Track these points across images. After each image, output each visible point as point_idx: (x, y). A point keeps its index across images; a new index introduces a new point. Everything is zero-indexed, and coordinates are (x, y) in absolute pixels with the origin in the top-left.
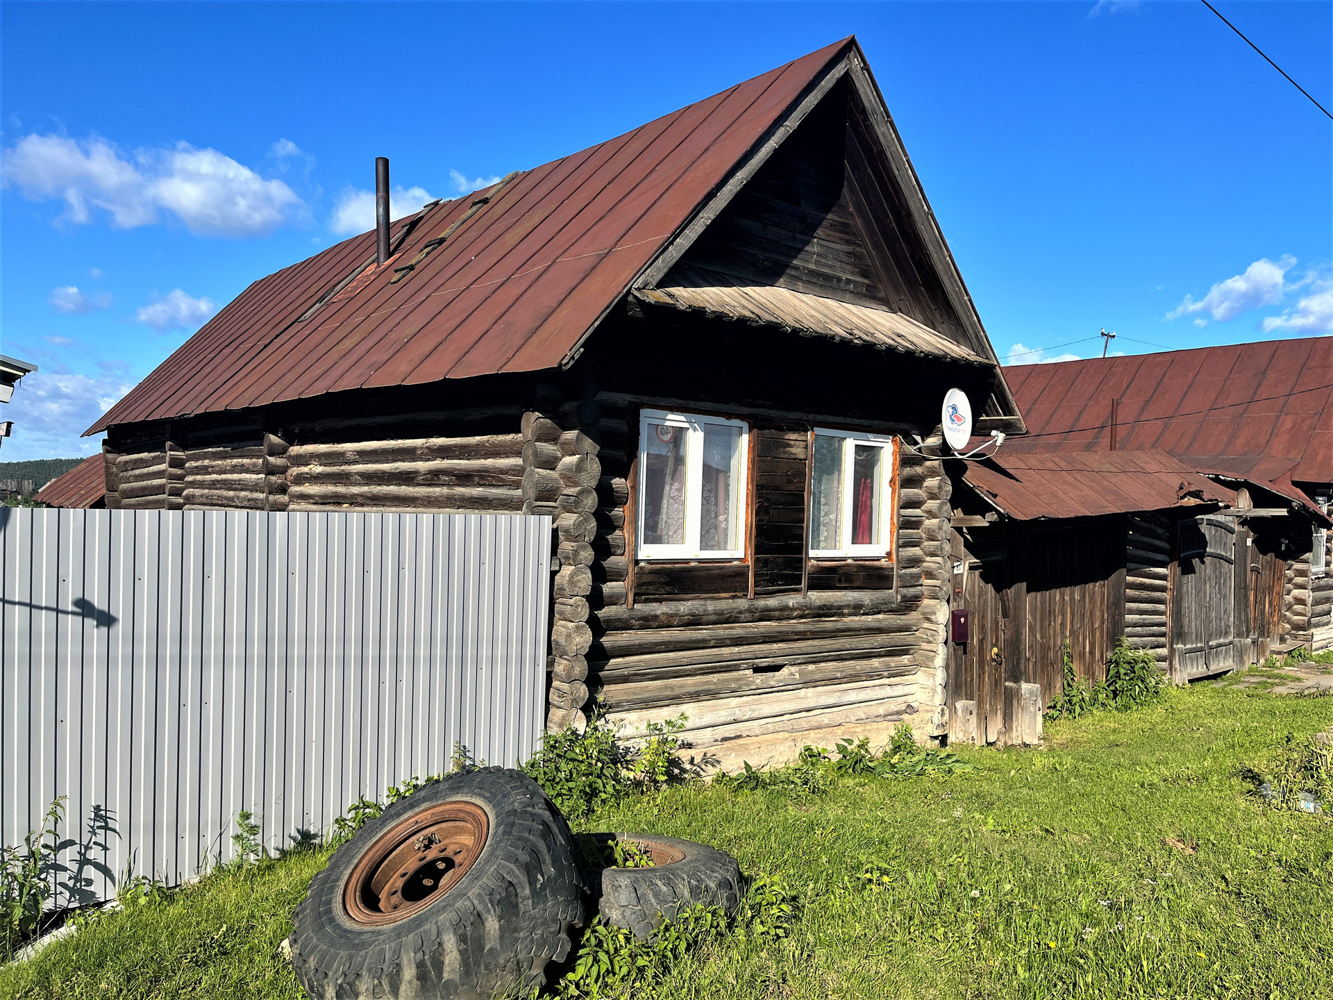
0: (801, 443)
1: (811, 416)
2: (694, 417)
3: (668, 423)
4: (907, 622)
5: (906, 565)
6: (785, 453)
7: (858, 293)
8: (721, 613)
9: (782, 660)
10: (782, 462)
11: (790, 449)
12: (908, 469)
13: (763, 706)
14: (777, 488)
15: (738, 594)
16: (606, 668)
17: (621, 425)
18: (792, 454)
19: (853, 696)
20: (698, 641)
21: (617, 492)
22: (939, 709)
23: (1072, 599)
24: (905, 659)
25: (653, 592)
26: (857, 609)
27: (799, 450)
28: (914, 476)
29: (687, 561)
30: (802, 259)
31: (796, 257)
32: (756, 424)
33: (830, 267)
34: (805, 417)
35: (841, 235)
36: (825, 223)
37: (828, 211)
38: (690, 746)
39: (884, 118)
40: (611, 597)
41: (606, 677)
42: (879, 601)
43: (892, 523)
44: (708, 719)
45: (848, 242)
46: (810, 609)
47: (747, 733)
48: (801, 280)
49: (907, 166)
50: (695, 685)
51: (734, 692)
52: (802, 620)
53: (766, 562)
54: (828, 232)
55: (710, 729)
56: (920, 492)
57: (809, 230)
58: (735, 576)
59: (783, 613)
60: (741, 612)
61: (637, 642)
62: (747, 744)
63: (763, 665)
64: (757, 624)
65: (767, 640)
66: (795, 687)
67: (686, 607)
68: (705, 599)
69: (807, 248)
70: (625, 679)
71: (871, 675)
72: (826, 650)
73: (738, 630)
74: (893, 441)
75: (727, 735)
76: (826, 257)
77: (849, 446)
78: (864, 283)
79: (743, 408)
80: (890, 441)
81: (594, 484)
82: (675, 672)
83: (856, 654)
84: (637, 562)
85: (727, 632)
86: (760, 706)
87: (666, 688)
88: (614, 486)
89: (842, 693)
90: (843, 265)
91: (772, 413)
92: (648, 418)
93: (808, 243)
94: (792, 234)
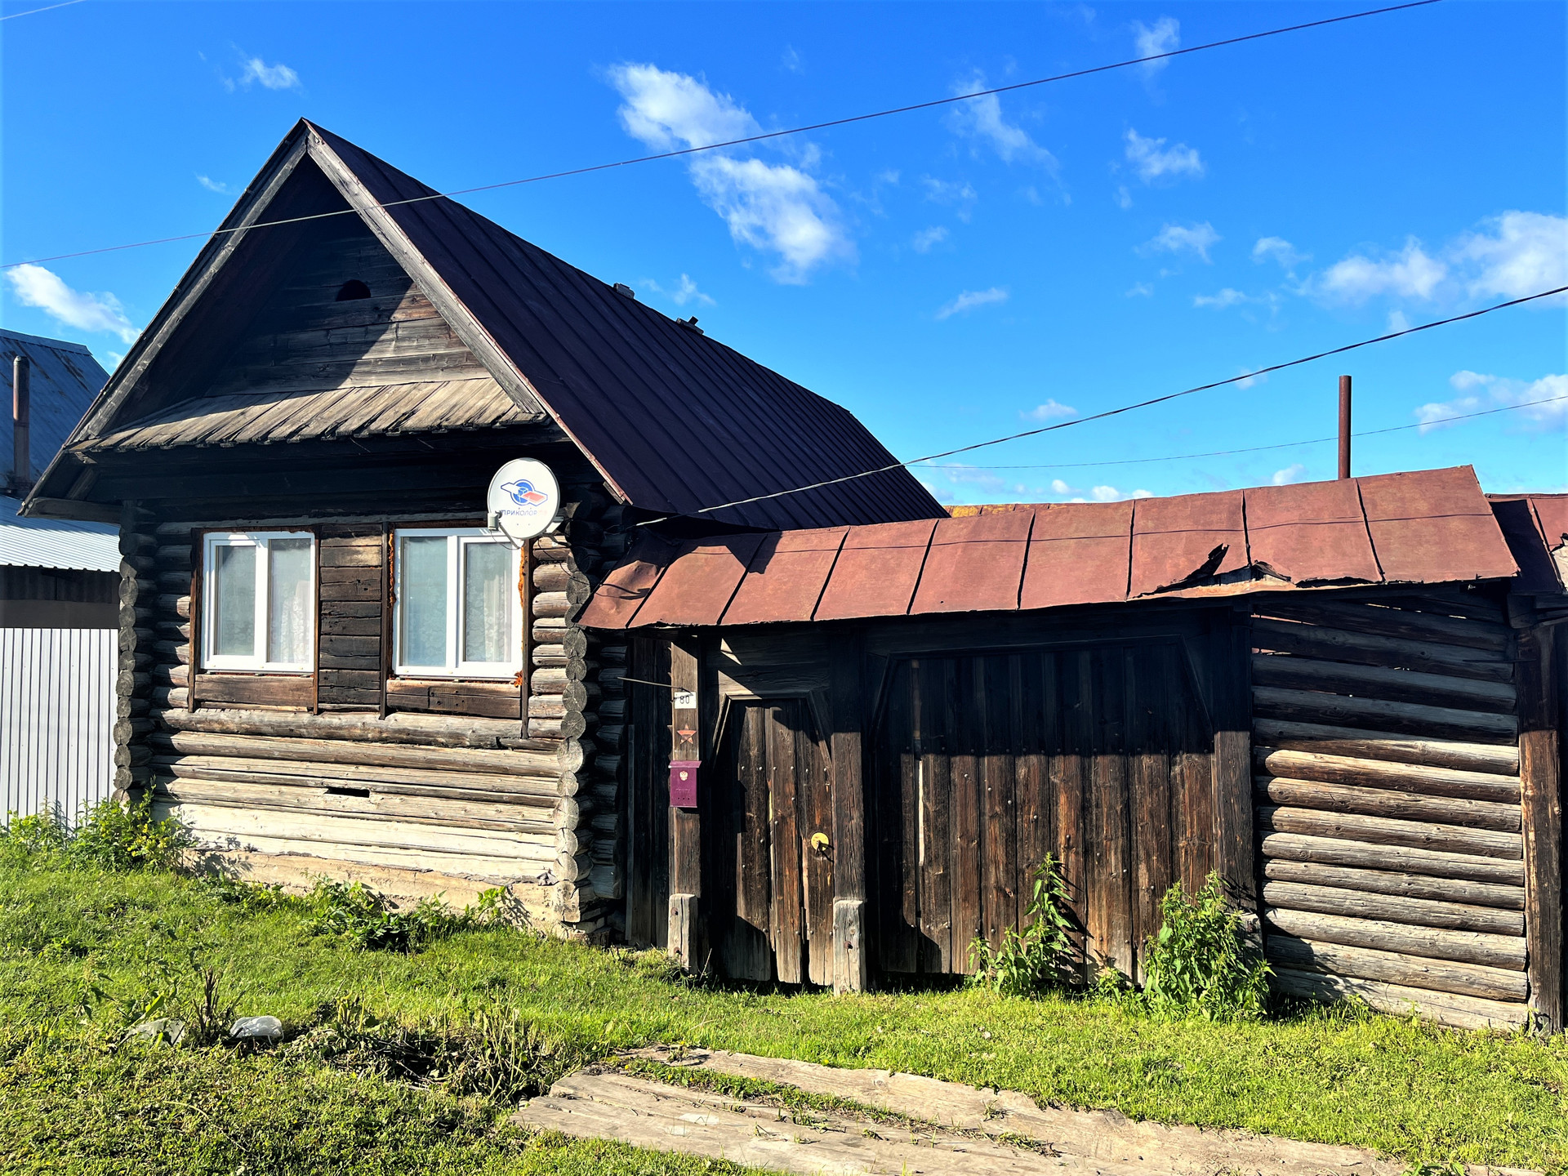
0: (374, 549)
1: (394, 518)
3: (232, 544)
5: (543, 691)
6: (351, 561)
7: (455, 367)
8: (279, 726)
10: (349, 571)
11: (361, 557)
14: (343, 600)
15: (302, 708)
17: (185, 551)
18: (362, 561)
21: (181, 608)
27: (371, 556)
29: (253, 672)
30: (375, 351)
31: (366, 352)
33: (417, 347)
34: (384, 519)
35: (428, 309)
36: (403, 304)
42: (492, 733)
43: (523, 637)
47: (318, 854)
48: (376, 374)
58: (297, 690)
59: (353, 733)
61: (205, 744)
63: (336, 786)
64: (328, 741)
65: (338, 759)
66: (377, 817)
68: (266, 710)
69: (383, 337)
72: (413, 782)
73: (306, 745)
76: (409, 339)
77: (453, 547)
78: (463, 353)
79: (309, 520)
82: (236, 776)
83: (465, 794)
84: (201, 671)
85: (291, 745)
89: (439, 837)
90: (433, 341)
91: (341, 520)
92: (213, 540)
93: (384, 332)
94: (363, 329)
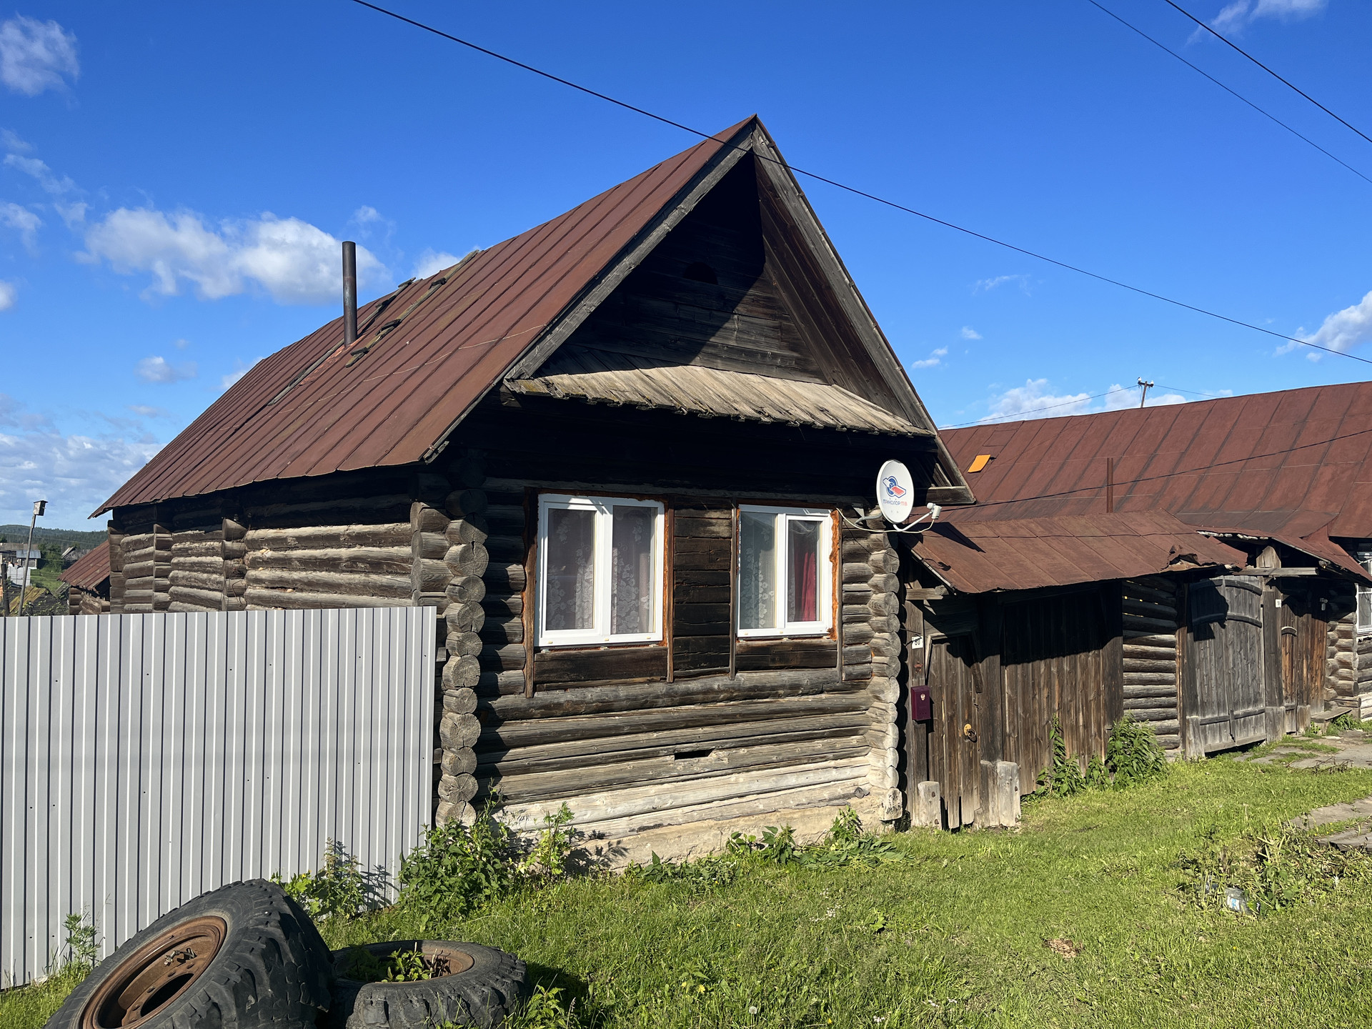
0: (724, 521)
1: (736, 494)
2: (600, 500)
3: (572, 507)
4: (855, 701)
5: (851, 642)
6: (705, 532)
7: (786, 367)
8: (635, 698)
9: (708, 745)
10: (703, 541)
11: (712, 528)
12: (852, 542)
13: (686, 793)
14: (697, 568)
15: (655, 678)
16: (504, 758)
17: (518, 512)
18: (714, 532)
19: (792, 780)
20: (610, 728)
21: (513, 579)
22: (891, 792)
23: (1060, 670)
24: (854, 740)
25: (555, 679)
26: (794, 689)
27: (722, 528)
28: (858, 550)
29: (597, 646)
30: (720, 336)
31: (713, 335)
32: (672, 505)
33: (754, 342)
34: (728, 494)
35: (765, 310)
36: (746, 299)
37: (749, 287)
38: (601, 836)
39: (795, 193)
40: (507, 685)
41: (504, 768)
42: (820, 681)
43: (834, 599)
44: (621, 809)
45: (774, 317)
46: (739, 690)
47: (669, 822)
48: (721, 358)
49: (824, 239)
50: (608, 773)
51: (652, 780)
52: (732, 703)
53: (686, 644)
54: (750, 308)
55: (627, 818)
56: (866, 565)
57: (727, 307)
58: (651, 660)
59: (708, 696)
60: (658, 697)
61: (538, 731)
62: (665, 834)
63: (685, 750)
64: (679, 708)
65: (690, 724)
66: (724, 772)
67: (593, 693)
68: (617, 684)
69: (727, 325)
70: (526, 770)
71: (812, 759)
72: (759, 733)
73: (656, 715)
74: (832, 515)
75: (645, 824)
76: (748, 333)
77: (782, 523)
78: (793, 357)
79: (657, 489)
80: (829, 515)
81: (481, 573)
82: (583, 761)
83: (795, 736)
84: (537, 649)
85: (643, 717)
86: (682, 794)
87: (573, 777)
88: (509, 573)
89: (779, 777)
90: (769, 340)
91: (690, 492)
92: (547, 503)
93: (727, 320)
94: (708, 312)
